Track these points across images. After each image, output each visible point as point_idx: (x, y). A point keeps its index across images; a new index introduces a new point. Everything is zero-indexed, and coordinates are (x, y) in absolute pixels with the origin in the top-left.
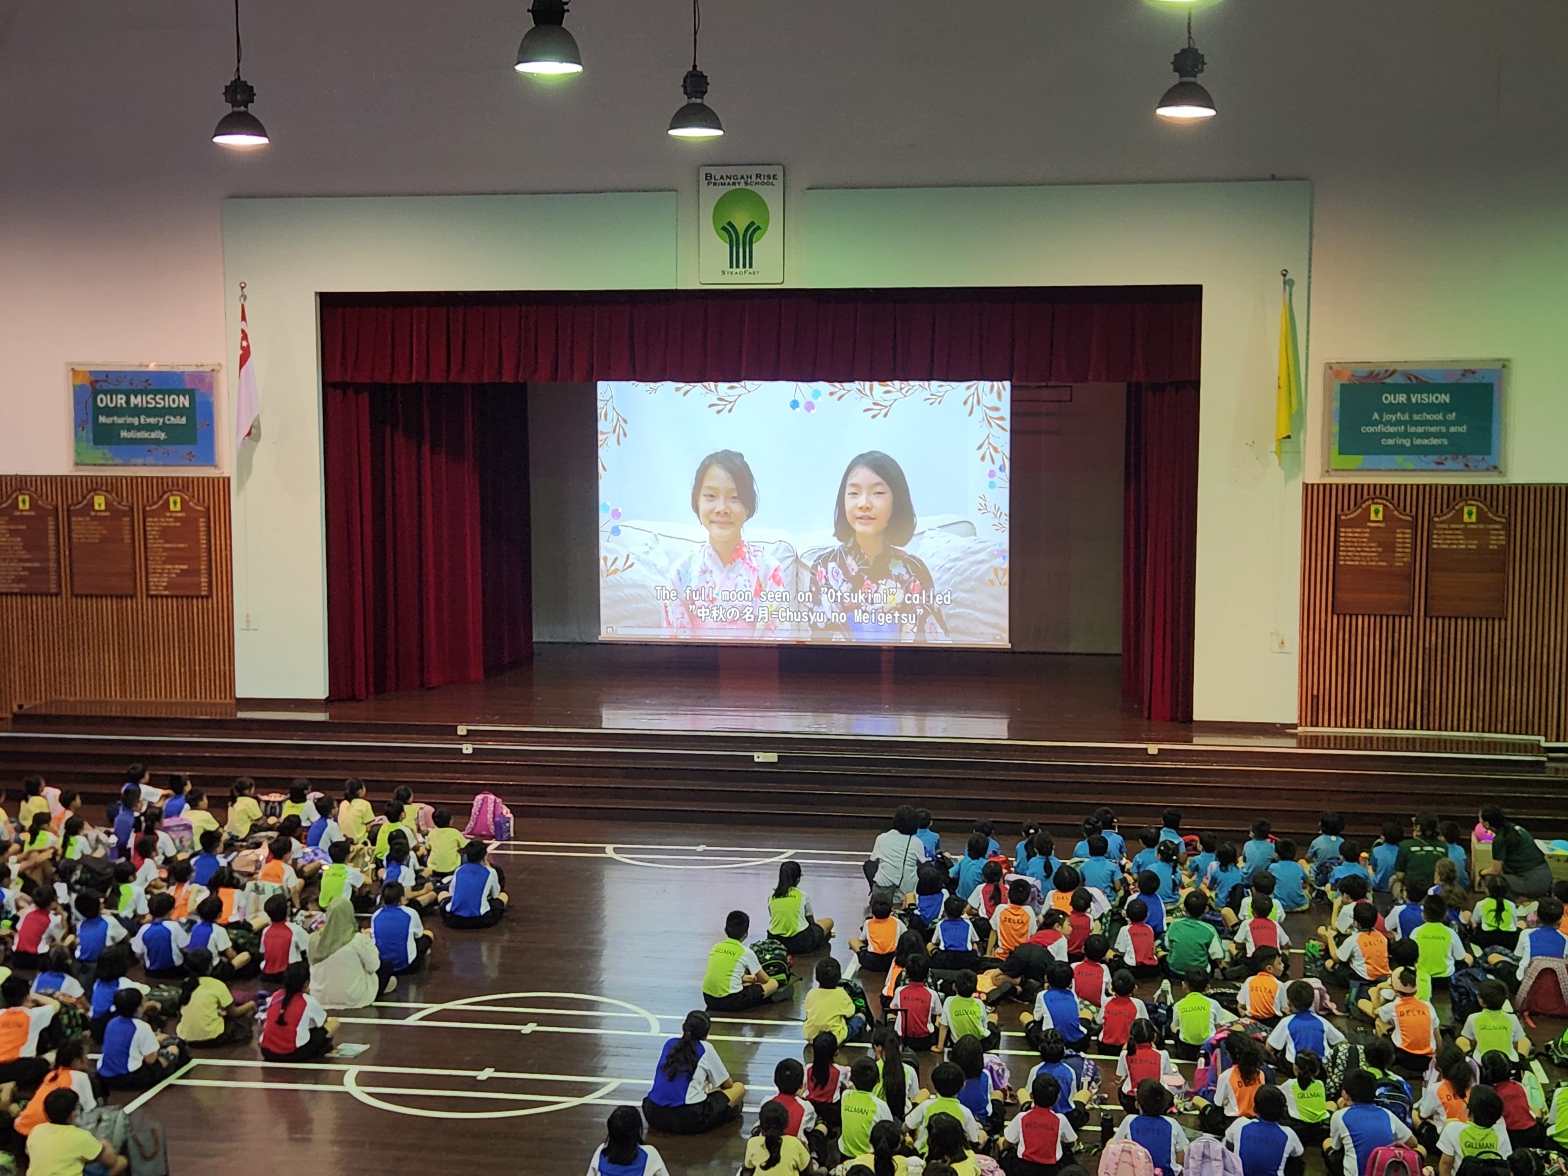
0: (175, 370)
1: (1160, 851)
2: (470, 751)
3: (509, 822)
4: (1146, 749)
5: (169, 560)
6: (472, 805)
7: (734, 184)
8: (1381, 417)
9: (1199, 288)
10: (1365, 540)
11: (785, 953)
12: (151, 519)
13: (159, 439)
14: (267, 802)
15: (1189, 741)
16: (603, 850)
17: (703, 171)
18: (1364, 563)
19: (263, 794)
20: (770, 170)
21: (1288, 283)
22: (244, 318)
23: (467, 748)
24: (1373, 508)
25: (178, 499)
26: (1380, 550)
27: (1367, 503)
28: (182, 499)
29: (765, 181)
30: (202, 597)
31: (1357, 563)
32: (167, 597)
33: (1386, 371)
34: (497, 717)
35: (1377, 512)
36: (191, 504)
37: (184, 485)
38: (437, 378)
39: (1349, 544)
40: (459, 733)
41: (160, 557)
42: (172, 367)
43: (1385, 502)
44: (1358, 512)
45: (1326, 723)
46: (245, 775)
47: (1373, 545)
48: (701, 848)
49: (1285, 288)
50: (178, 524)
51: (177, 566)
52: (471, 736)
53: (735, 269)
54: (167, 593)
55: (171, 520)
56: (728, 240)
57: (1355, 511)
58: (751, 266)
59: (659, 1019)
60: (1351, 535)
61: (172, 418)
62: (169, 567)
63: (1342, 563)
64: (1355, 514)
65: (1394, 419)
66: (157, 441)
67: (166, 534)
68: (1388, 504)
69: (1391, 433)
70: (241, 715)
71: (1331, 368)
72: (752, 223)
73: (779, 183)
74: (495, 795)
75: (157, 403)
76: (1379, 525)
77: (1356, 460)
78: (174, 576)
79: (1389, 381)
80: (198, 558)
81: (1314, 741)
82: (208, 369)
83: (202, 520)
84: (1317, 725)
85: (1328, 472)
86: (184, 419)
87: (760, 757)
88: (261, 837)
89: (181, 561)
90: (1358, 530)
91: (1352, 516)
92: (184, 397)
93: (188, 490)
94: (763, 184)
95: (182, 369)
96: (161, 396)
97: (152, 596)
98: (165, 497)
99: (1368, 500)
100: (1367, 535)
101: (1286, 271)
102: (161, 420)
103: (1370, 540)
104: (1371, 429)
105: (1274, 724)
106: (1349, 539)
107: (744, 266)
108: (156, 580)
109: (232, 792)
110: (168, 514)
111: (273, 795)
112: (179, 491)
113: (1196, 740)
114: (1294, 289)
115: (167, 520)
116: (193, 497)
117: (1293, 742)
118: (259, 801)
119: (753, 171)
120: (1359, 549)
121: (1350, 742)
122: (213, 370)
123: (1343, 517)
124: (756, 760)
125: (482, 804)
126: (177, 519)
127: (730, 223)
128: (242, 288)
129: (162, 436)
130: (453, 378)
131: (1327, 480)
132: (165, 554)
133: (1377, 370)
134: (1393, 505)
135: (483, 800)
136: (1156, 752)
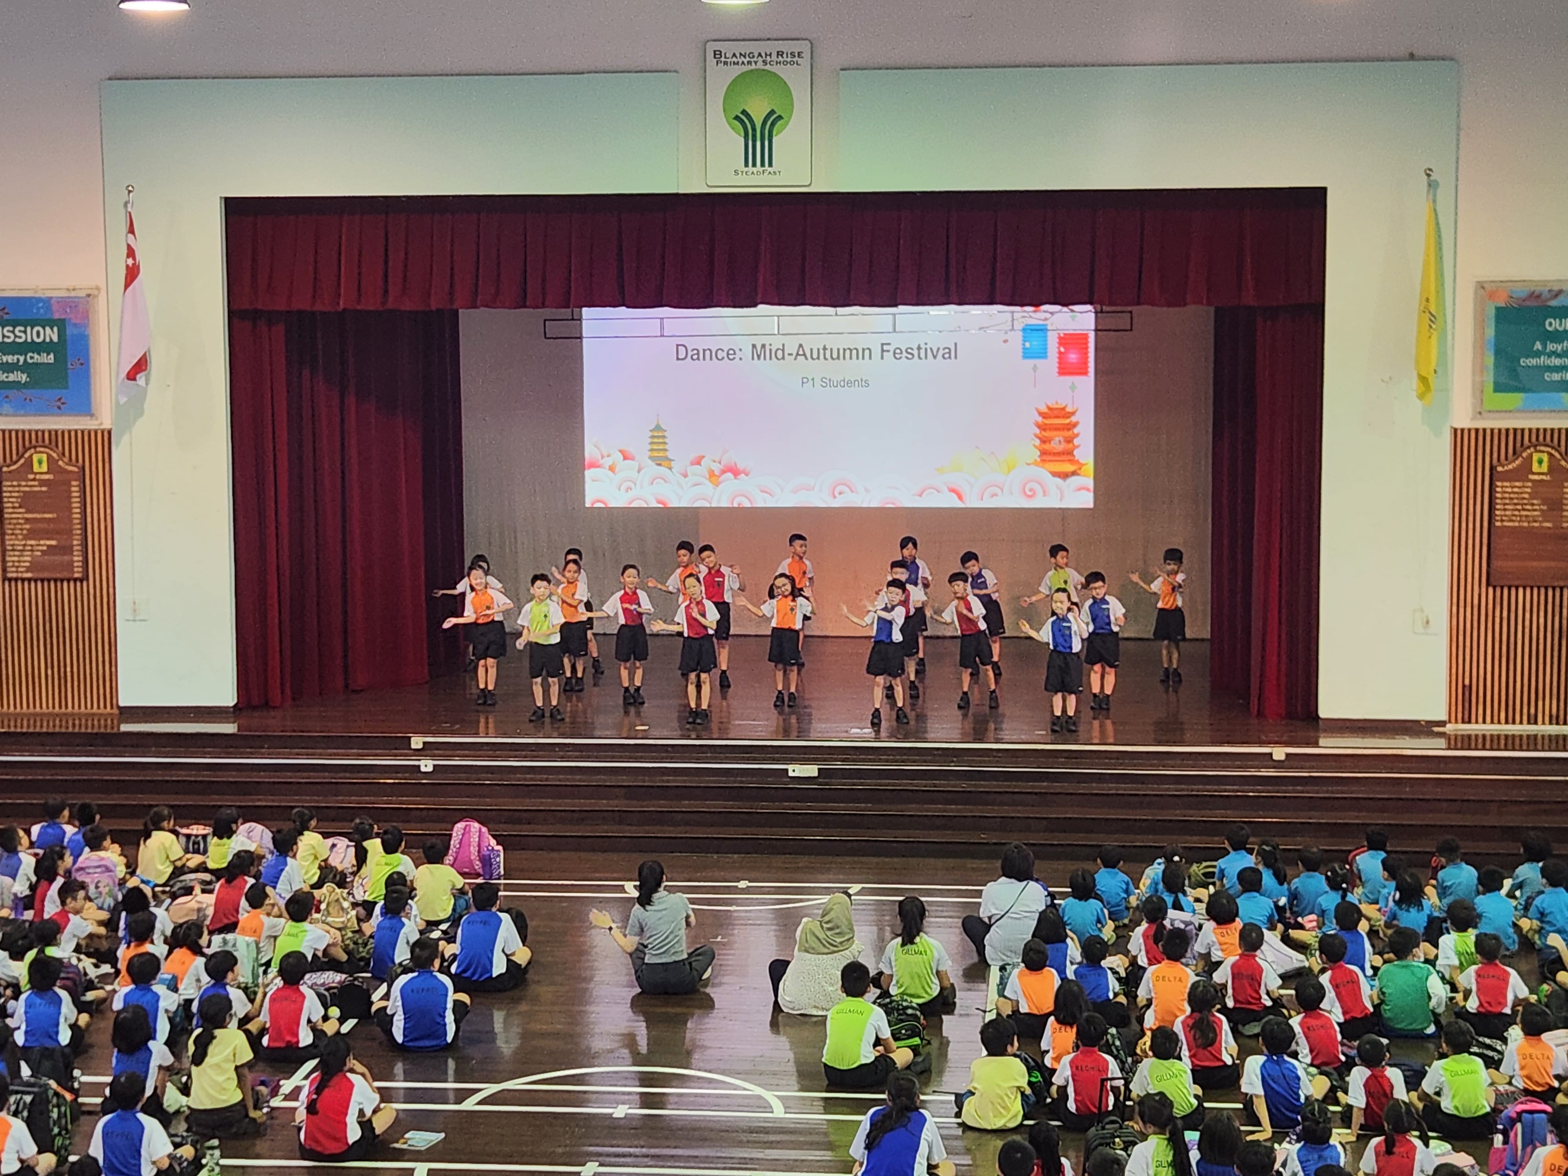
0: (39, 295)
1: (1327, 877)
2: (430, 769)
3: (499, 856)
4: (1271, 754)
5: (33, 534)
6: (451, 835)
7: (749, 63)
8: (1545, 347)
9: (1323, 191)
10: (1526, 496)
11: (918, 1013)
12: (9, 483)
13: (19, 382)
14: (188, 836)
15: (1316, 745)
16: (622, 889)
17: (711, 47)
18: (1526, 524)
19: (182, 827)
20: (795, 46)
21: (1432, 185)
22: (131, 231)
23: (427, 765)
24: (1535, 457)
25: (44, 457)
26: (1544, 508)
27: (1529, 451)
28: (49, 457)
29: (789, 59)
30: (75, 580)
31: (1517, 524)
32: (29, 580)
33: (1550, 291)
34: (457, 726)
35: (1540, 463)
36: (60, 463)
37: (53, 439)
38: (370, 304)
39: (1507, 501)
40: (413, 746)
41: (21, 529)
42: (36, 291)
43: (1549, 450)
44: (1517, 462)
45: (1480, 719)
46: (161, 802)
47: (1535, 502)
48: (743, 884)
49: (1428, 191)
50: (44, 489)
51: (42, 542)
52: (428, 750)
53: (750, 168)
54: (29, 575)
55: (36, 483)
56: (743, 134)
57: (1514, 461)
58: (770, 165)
59: (778, 1097)
60: (1509, 490)
61: (36, 356)
62: (33, 542)
63: (1498, 524)
64: (1514, 465)
65: (1560, 348)
66: (16, 385)
67: (28, 501)
68: (1553, 452)
69: (1556, 367)
70: (125, 728)
71: (1483, 288)
72: (772, 112)
73: (805, 61)
74: (479, 822)
75: (16, 336)
76: (1544, 477)
77: (1515, 399)
78: (39, 553)
79: (1554, 303)
80: (70, 533)
81: (1467, 741)
82: (82, 294)
83: (74, 483)
84: (1469, 722)
85: (1480, 413)
86: (52, 356)
87: (797, 770)
88: (191, 880)
89: (48, 534)
90: (1517, 484)
91: (1510, 467)
92: (52, 329)
93: (57, 446)
94: (785, 63)
95: (49, 294)
96: (22, 329)
97: (10, 580)
98: (27, 455)
99: (1529, 447)
100: (1529, 490)
101: (1430, 170)
102: (22, 359)
103: (1533, 496)
104: (1533, 362)
105: (1418, 722)
106: (1507, 495)
107: (763, 165)
108: (16, 559)
109: (145, 825)
110: (31, 476)
111: (195, 827)
112: (45, 447)
113: (1322, 742)
114: (1439, 191)
115: (30, 483)
116: (64, 454)
117: (1442, 742)
118: (176, 834)
119: (773, 47)
120: (1519, 507)
121: (1510, 742)
122: (89, 295)
123: (1500, 469)
124: (791, 774)
125: (463, 835)
126: (43, 483)
127: (744, 112)
128: (130, 192)
129: (24, 378)
130: (390, 305)
131: (1480, 424)
132: (28, 526)
133: (1538, 289)
134: (1561, 454)
135: (465, 829)
136: (1283, 758)
